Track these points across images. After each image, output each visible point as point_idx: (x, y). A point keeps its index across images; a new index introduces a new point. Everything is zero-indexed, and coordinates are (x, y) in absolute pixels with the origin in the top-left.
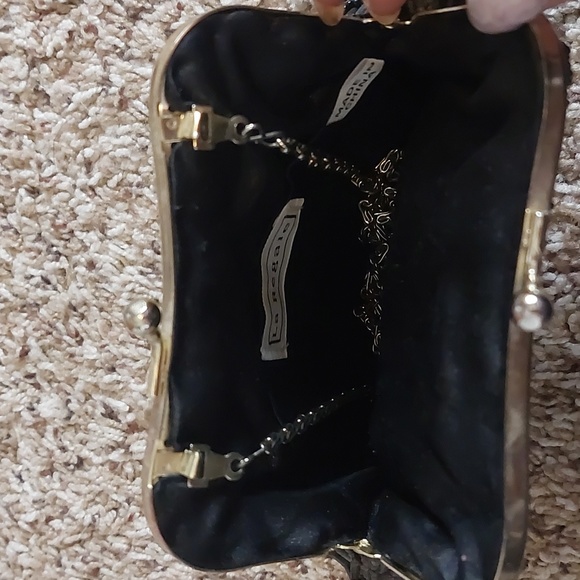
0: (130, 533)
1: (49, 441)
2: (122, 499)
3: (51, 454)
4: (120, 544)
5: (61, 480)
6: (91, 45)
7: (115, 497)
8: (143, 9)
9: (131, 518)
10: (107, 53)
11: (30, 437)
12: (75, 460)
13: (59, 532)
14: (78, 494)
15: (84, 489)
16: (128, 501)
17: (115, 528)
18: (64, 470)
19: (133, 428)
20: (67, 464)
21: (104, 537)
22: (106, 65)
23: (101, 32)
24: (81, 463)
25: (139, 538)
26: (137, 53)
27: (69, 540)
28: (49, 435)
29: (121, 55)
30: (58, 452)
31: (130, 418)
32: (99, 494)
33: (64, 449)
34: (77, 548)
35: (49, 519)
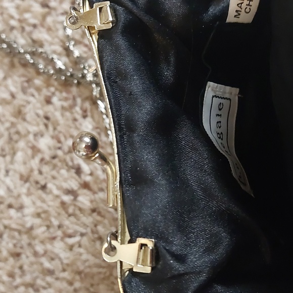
0: (49, 247)
1: (35, 163)
2: (56, 223)
3: (32, 170)
4: (40, 249)
5: (29, 189)
7: (53, 220)
9: (54, 238)
11: (26, 153)
12: (43, 183)
13: (11, 218)
14: (34, 203)
15: (39, 203)
16: (60, 227)
17: (42, 236)
18: (34, 184)
19: (86, 186)
20: (37, 183)
21: (34, 238)
24: (44, 188)
25: (52, 252)
27: (14, 226)
28: (37, 160)
30: (36, 172)
31: (88, 179)
32: (45, 212)
33: (40, 173)
34: (16, 234)
35: (10, 206)
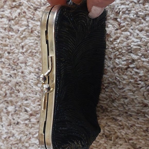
0: (30, 142)
1: (10, 117)
2: (28, 133)
3: (10, 120)
4: (27, 145)
5: (13, 127)
6: (24, 17)
7: (26, 132)
8: (38, 8)
9: (30, 138)
10: (28, 18)
11: (5, 116)
12: (16, 122)
13: (12, 141)
14: (17, 131)
16: (30, 134)
17: (26, 140)
18: (14, 125)
19: (31, 115)
20: (14, 123)
21: (23, 143)
22: (28, 22)
23: (27, 13)
24: (18, 123)
25: (32, 143)
26: (36, 19)
27: (14, 143)
29: (32, 19)
30: (12, 120)
31: (31, 112)
32: (22, 131)
33: (14, 119)
34: (16, 145)
35: (9, 137)
